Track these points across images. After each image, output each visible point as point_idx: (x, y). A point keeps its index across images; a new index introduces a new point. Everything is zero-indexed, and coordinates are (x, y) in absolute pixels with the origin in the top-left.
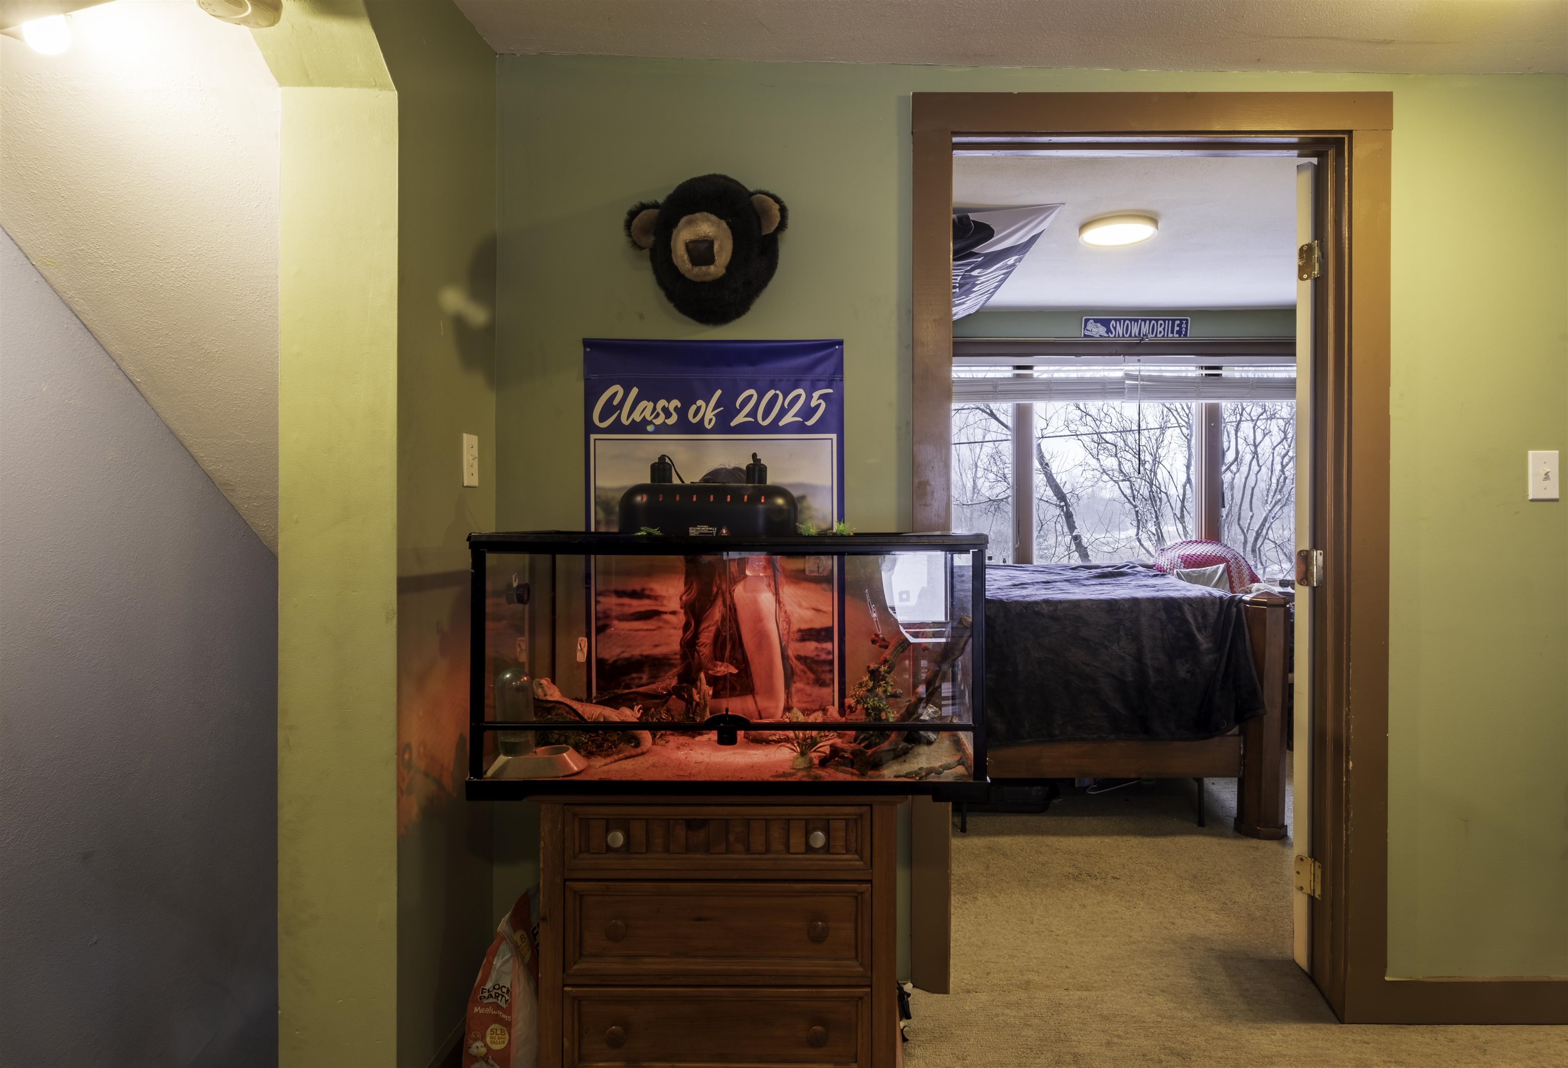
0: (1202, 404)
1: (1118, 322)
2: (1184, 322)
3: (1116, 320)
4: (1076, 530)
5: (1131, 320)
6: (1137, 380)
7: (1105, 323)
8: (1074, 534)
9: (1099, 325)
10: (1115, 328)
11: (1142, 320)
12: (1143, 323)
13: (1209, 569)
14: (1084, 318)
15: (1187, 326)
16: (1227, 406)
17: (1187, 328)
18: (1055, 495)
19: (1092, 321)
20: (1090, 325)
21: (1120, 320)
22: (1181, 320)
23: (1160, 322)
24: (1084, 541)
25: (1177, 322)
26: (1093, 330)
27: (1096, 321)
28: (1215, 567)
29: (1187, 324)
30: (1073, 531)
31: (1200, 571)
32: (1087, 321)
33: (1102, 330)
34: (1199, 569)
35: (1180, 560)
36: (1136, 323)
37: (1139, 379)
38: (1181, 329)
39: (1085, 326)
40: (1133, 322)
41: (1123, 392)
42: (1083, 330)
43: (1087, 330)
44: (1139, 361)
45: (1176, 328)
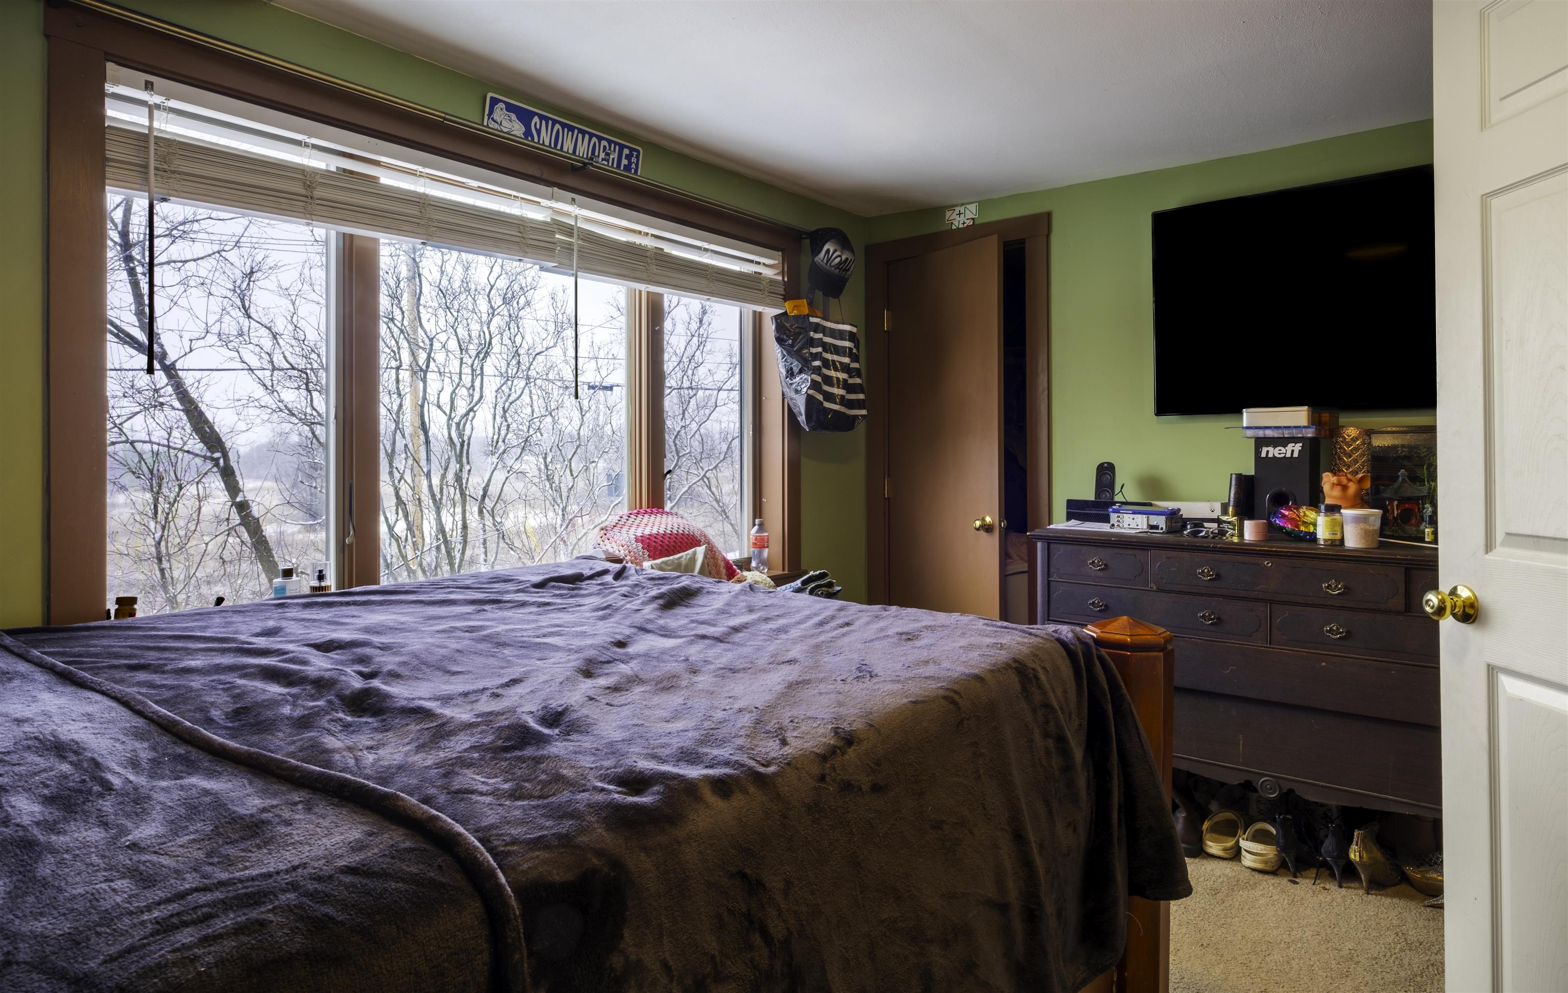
0: (640, 292)
1: (544, 122)
2: (635, 153)
3: (542, 117)
4: (241, 494)
5: (564, 125)
6: (571, 235)
7: (525, 117)
8: (238, 499)
9: (513, 116)
10: (539, 132)
11: (580, 131)
12: (580, 136)
13: (684, 556)
14: (490, 95)
15: (638, 161)
16: (671, 298)
17: (637, 165)
18: (202, 441)
19: (503, 106)
20: (500, 113)
21: (547, 119)
22: (631, 150)
23: (604, 143)
24: (256, 511)
25: (626, 151)
26: (505, 123)
27: (510, 108)
28: (690, 552)
29: (638, 157)
30: (237, 495)
31: (673, 561)
32: (494, 102)
33: (517, 128)
34: (671, 558)
35: (640, 545)
36: (570, 133)
37: (575, 235)
38: (630, 163)
39: (491, 111)
40: (566, 130)
41: (553, 250)
42: (486, 118)
43: (493, 119)
44: (573, 200)
45: (625, 162)
